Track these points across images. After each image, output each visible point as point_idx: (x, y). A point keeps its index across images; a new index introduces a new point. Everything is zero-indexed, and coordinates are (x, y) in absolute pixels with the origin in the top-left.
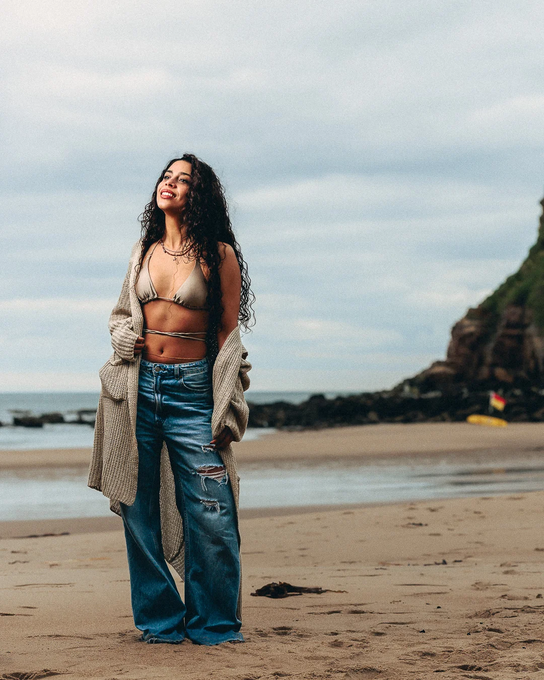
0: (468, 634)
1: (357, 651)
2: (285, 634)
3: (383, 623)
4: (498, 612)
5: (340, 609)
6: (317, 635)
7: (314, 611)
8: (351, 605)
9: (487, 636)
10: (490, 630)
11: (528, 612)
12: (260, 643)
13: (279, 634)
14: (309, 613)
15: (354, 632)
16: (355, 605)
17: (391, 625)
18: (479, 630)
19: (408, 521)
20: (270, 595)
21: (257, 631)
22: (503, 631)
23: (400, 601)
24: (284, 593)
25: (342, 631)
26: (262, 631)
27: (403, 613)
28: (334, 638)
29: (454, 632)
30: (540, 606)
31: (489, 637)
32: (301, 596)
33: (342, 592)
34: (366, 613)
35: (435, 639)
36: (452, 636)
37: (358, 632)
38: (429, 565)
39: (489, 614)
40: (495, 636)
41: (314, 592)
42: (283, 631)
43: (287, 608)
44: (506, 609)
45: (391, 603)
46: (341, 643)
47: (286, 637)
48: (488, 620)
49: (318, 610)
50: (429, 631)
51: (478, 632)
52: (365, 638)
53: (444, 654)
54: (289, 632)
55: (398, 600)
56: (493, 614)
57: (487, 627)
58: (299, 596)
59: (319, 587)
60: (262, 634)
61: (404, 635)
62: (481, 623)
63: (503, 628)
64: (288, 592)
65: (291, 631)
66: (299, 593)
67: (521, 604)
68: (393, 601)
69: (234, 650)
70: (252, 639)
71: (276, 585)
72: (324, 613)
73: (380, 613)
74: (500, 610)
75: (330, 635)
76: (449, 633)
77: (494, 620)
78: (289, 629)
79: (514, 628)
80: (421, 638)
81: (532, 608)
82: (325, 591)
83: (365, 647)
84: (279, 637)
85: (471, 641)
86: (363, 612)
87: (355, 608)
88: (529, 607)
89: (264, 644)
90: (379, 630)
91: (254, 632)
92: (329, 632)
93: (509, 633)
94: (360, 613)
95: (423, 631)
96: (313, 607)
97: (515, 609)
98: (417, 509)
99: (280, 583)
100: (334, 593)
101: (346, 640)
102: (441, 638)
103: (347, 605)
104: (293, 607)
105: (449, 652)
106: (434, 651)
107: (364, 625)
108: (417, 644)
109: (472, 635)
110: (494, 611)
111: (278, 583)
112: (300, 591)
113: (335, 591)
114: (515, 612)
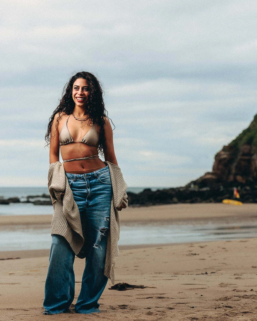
0: (215, 309)
1: (159, 317)
2: (124, 308)
3: (174, 303)
4: (231, 298)
5: (152, 296)
6: (140, 309)
7: (139, 297)
8: (158, 294)
9: (224, 310)
10: (226, 307)
11: (246, 298)
12: (112, 313)
13: (121, 308)
14: (137, 298)
15: (159, 307)
16: (160, 294)
17: (177, 304)
18: (221, 307)
19: (189, 252)
20: (118, 289)
21: (110, 307)
22: (233, 307)
23: (183, 292)
24: (125, 288)
25: (153, 307)
26: (113, 307)
27: (184, 298)
28: (149, 310)
29: (208, 308)
30: (252, 295)
31: (226, 310)
32: (133, 290)
33: (154, 288)
34: (165, 298)
35: (199, 311)
36: (207, 309)
37: (161, 307)
38: (199, 274)
39: (226, 299)
40: (229, 310)
41: (140, 288)
42: (123, 307)
43: (126, 296)
44: (235, 296)
45: (178, 293)
46: (152, 313)
47: (125, 310)
48: (226, 302)
49: (142, 297)
50: (196, 307)
51: (220, 308)
52: (164, 311)
53: (202, 319)
54: (126, 307)
55: (182, 292)
56: (228, 299)
57: (225, 306)
58: (132, 290)
59: (143, 285)
60: (113, 308)
61: (184, 309)
62: (222, 303)
63: (232, 306)
64: (127, 288)
65: (128, 307)
66: (132, 288)
67: (242, 294)
68: (179, 292)
69: (98, 316)
70: (108, 311)
71: (121, 284)
72: (144, 298)
73: (172, 298)
74: (232, 297)
75: (147, 309)
76: (206, 308)
77: (228, 302)
78: (127, 306)
79: (238, 306)
80: (192, 310)
81: (248, 296)
82: (146, 287)
83: (164, 315)
84: (121, 310)
85: (216, 312)
86: (164, 298)
87: (160, 296)
88: (246, 295)
89: (114, 313)
90: (171, 306)
91: (109, 308)
92: (146, 307)
93: (236, 308)
94: (162, 298)
95: (193, 307)
96: (139, 295)
97: (240, 297)
98: (194, 247)
99: (123, 283)
100: (150, 288)
101: (154, 312)
102: (202, 311)
103: (156, 294)
104: (129, 295)
105: (205, 317)
106: (198, 317)
107: (164, 304)
108: (190, 313)
109: (217, 309)
110: (229, 297)
111: (122, 283)
112: (133, 287)
113: (150, 287)
114: (239, 298)
